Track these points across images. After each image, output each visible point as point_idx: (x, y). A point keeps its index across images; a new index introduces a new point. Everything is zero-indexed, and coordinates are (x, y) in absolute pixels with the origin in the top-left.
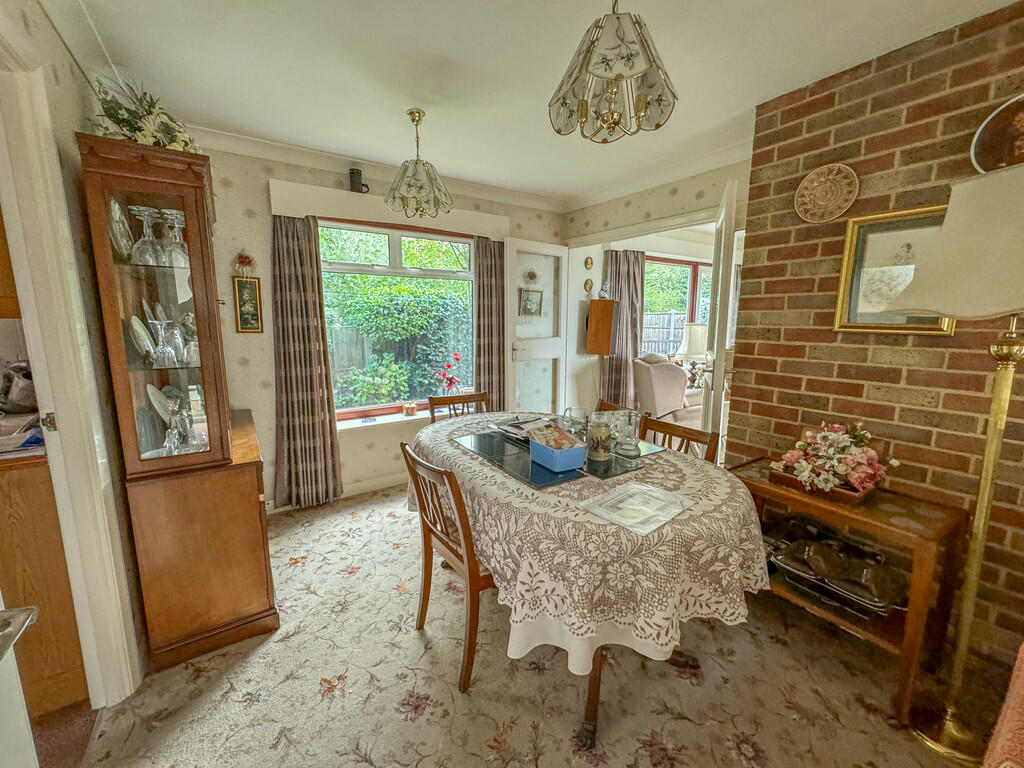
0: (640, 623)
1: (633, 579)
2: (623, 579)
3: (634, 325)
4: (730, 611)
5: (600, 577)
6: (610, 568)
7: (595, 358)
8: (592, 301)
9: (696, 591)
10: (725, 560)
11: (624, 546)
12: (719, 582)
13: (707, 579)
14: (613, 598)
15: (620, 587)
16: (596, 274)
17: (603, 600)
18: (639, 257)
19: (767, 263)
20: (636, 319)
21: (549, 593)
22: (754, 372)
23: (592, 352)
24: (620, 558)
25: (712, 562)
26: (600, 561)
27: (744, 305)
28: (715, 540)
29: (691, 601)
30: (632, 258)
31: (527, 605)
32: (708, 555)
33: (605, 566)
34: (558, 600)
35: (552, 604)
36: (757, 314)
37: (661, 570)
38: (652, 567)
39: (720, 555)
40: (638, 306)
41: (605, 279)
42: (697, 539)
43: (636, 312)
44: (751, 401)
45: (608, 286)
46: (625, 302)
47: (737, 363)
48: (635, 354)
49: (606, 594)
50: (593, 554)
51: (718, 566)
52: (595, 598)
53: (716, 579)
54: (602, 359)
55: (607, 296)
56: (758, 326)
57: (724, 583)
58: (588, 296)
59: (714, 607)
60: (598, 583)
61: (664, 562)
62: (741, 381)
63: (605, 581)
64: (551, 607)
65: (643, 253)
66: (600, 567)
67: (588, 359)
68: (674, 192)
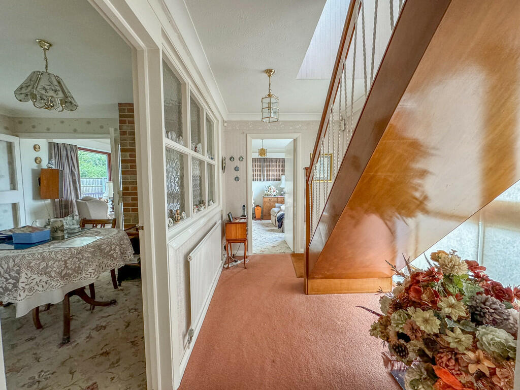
0: (84, 275)
1: (79, 263)
2: (75, 263)
3: (74, 182)
4: (118, 264)
5: (64, 266)
6: (68, 262)
7: (49, 201)
8: (42, 169)
9: (105, 262)
10: (114, 249)
11: (73, 252)
12: (113, 257)
13: (109, 257)
14: (71, 272)
15: (73, 267)
16: (44, 154)
17: (66, 274)
18: (74, 148)
19: (129, 158)
20: (75, 180)
21: (38, 282)
22: (130, 197)
23: (45, 198)
24: (72, 256)
25: (110, 251)
26: (63, 259)
27: (123, 173)
28: (110, 244)
29: (104, 266)
30: (69, 148)
31: (26, 291)
32: (108, 249)
33: (65, 261)
34: (44, 284)
35: (40, 286)
36: (128, 176)
37: (90, 255)
38: (86, 255)
39: (112, 249)
40: (76, 173)
41: (50, 158)
42: (103, 244)
43: (75, 176)
44: (131, 208)
45: (53, 162)
46: (67, 171)
47: (124, 194)
48: (77, 197)
49: (68, 272)
50: (60, 258)
51: (112, 252)
52: (63, 274)
53: (112, 256)
54: (54, 203)
55: (53, 167)
56: (129, 180)
57: (115, 256)
58: (38, 167)
59: (112, 266)
60: (63, 268)
61: (90, 253)
62: (126, 201)
63: (66, 267)
64: (40, 288)
65: (76, 146)
66: (63, 262)
67: (43, 202)
68: (89, 123)
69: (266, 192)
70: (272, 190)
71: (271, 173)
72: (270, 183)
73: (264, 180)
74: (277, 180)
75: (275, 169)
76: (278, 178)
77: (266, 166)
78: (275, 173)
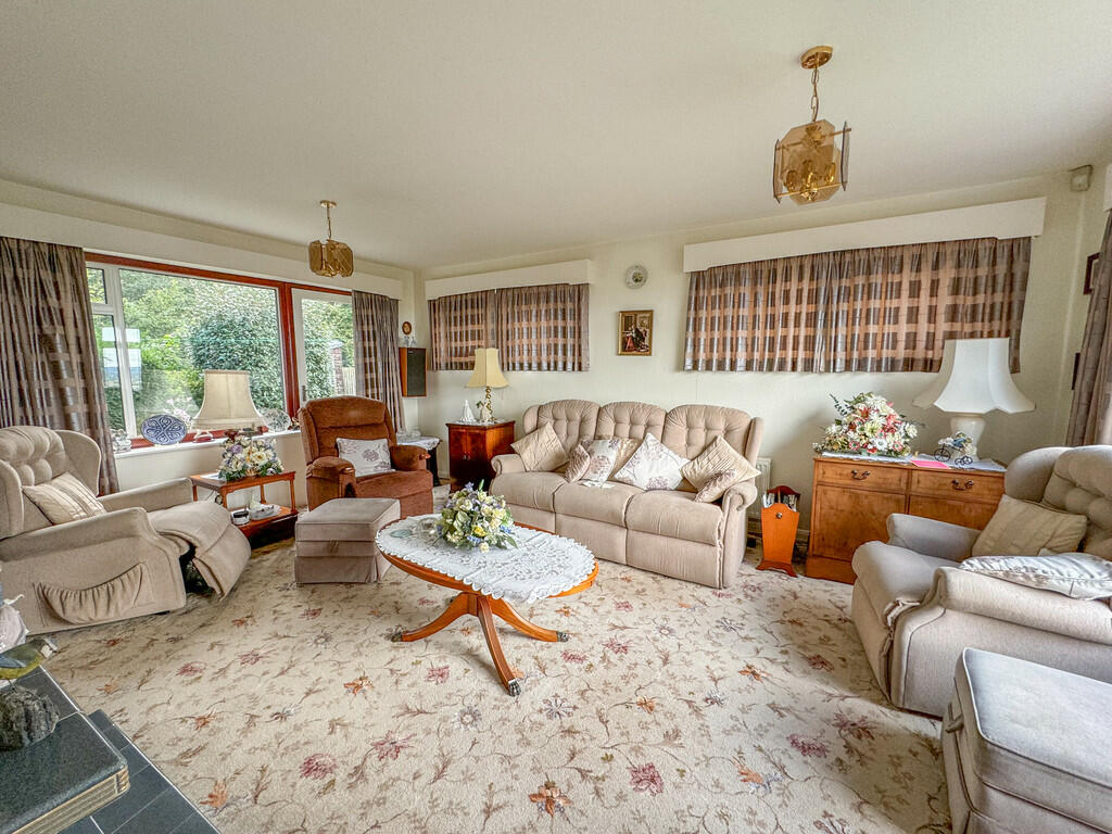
69: (834, 429)
70: (877, 421)
71: (873, 329)
72: (865, 381)
73: (830, 367)
74: (909, 365)
75: (905, 303)
76: (920, 353)
77: (850, 294)
78: (903, 328)
